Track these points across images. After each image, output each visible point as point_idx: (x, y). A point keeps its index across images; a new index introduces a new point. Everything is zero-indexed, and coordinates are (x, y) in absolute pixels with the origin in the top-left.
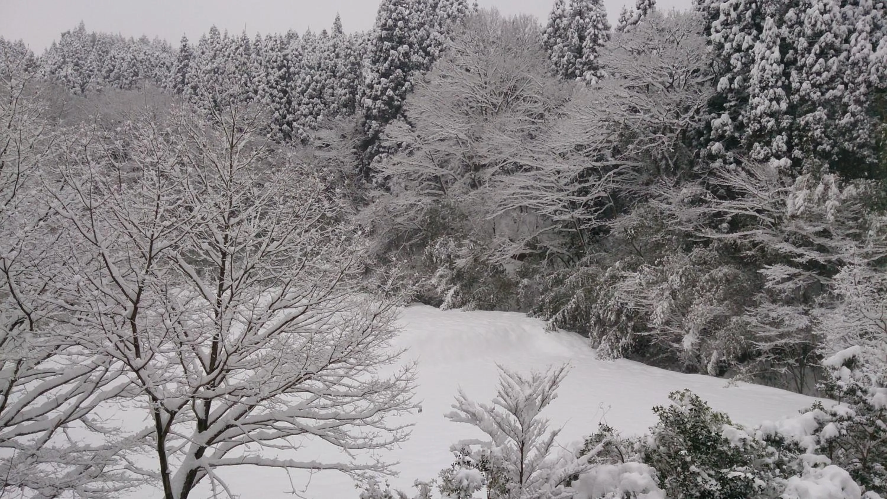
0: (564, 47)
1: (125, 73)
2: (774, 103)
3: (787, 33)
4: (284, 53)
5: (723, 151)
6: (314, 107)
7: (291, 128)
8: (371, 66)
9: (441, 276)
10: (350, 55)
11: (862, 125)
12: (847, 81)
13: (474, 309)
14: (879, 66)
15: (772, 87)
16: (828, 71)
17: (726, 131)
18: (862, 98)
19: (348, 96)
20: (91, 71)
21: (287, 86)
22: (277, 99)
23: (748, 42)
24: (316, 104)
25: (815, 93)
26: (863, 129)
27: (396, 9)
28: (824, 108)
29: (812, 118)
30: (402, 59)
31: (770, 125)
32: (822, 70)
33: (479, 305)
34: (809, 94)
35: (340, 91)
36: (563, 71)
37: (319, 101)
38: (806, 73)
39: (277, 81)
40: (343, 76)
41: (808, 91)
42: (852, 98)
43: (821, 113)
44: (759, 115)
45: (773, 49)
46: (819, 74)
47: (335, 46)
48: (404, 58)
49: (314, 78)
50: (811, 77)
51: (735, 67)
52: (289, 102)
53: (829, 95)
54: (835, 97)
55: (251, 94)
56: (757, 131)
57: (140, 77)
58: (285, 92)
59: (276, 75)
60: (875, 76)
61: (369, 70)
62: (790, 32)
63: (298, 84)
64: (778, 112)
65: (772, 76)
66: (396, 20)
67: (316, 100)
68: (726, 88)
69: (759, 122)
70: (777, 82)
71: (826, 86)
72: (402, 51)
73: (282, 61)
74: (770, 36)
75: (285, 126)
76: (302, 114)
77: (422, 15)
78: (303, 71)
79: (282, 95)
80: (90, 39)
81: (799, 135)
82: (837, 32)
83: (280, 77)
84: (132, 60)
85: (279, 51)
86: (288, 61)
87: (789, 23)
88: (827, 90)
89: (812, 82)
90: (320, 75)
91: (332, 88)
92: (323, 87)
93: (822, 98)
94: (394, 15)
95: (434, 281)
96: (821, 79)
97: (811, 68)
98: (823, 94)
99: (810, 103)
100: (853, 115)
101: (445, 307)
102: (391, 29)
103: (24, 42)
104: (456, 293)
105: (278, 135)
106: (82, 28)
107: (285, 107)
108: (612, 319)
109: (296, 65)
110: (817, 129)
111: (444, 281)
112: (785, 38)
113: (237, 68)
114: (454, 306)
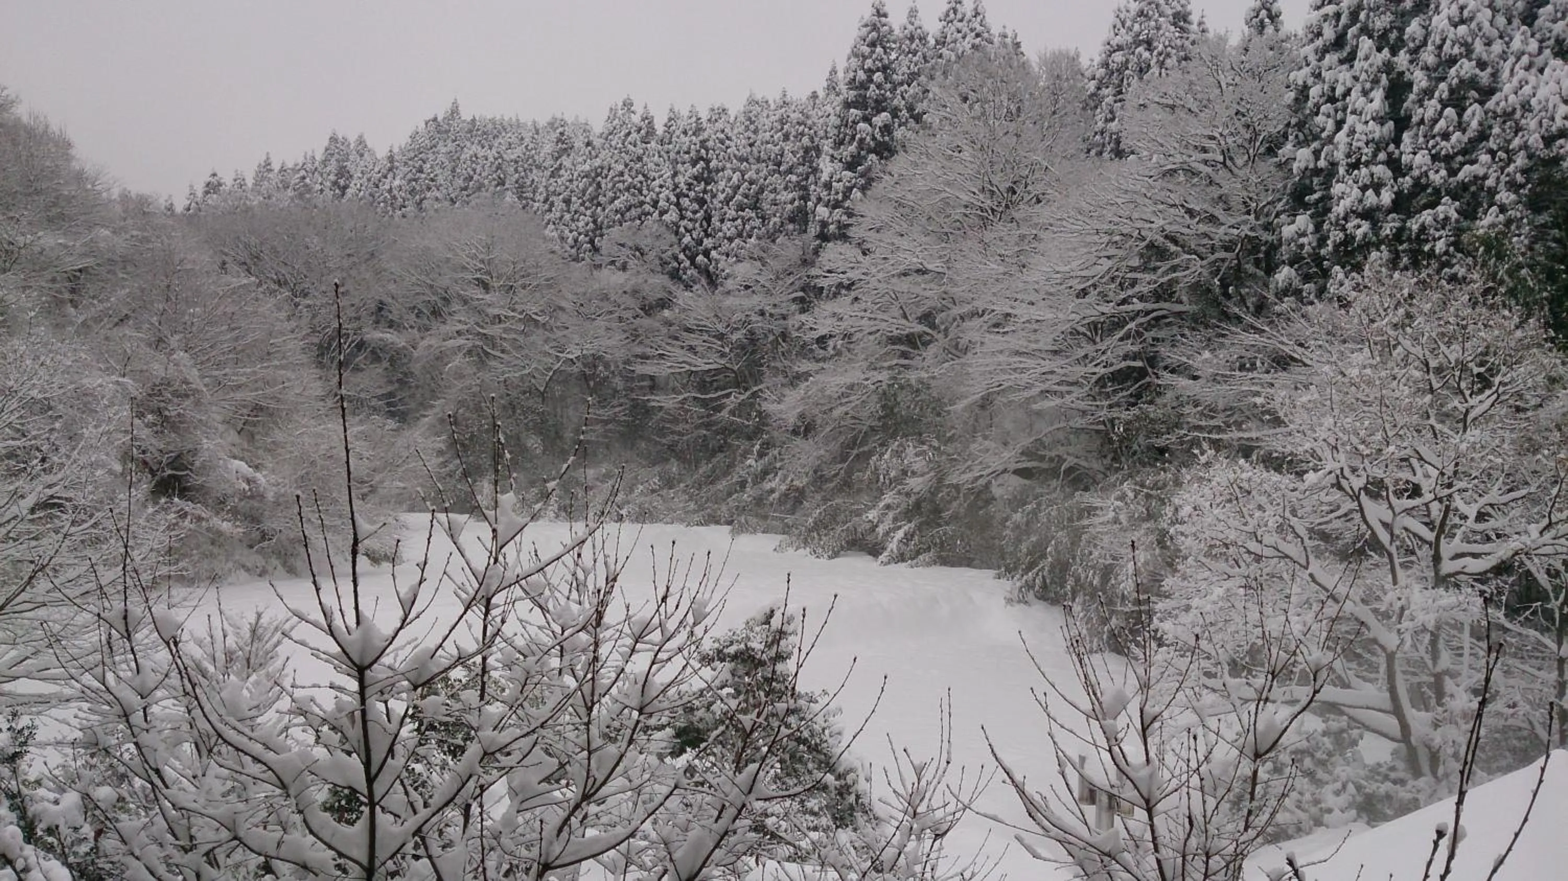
0: (1115, 102)
1: (486, 182)
2: (1370, 192)
3: (1405, 63)
4: (701, 138)
5: (1297, 283)
6: (744, 225)
7: (710, 260)
8: (831, 151)
9: (888, 507)
10: (802, 134)
11: (1518, 228)
12: (1495, 147)
13: (929, 564)
14: (1542, 118)
15: (1367, 164)
16: (1464, 131)
17: (1302, 246)
18: (1519, 178)
19: (796, 203)
20: (432, 180)
21: (705, 191)
22: (689, 214)
23: (1344, 84)
24: (749, 220)
25: (1437, 172)
26: (1519, 235)
27: (873, 52)
28: (1454, 199)
29: (1430, 218)
30: (878, 136)
31: (1359, 233)
32: (1451, 129)
33: (940, 557)
34: (1426, 174)
35: (785, 196)
36: (1112, 145)
37: (754, 215)
38: (1425, 136)
39: (690, 185)
40: (790, 171)
41: (1424, 168)
42: (1504, 178)
43: (1448, 208)
44: (1342, 215)
45: (1372, 95)
46: (1446, 136)
47: (782, 122)
48: (883, 136)
49: (746, 177)
50: (1431, 143)
51: (1323, 130)
52: (708, 218)
53: (1466, 173)
54: (1476, 177)
55: (647, 208)
56: (1341, 244)
57: (507, 186)
58: (702, 202)
59: (688, 174)
60: (1537, 135)
61: (828, 158)
62: (1411, 62)
63: (721, 188)
64: (1378, 208)
65: (1367, 144)
66: (870, 72)
67: (749, 213)
68: (1306, 168)
69: (1344, 229)
70: (1375, 155)
71: (1460, 158)
72: (880, 124)
73: (698, 151)
74: (1366, 72)
75: (700, 258)
76: (725, 237)
77: (915, 59)
78: (728, 165)
79: (697, 207)
80: (467, 127)
81: (1411, 250)
82: (1485, 57)
83: (696, 178)
84: (496, 159)
85: (694, 134)
86: (707, 150)
87: (1411, 45)
88: (1462, 164)
89: (1433, 152)
90: (757, 173)
91: (774, 191)
92: (762, 190)
93: (1451, 179)
94: (869, 63)
95: (872, 515)
96: (1448, 146)
97: (1432, 127)
98: (1453, 173)
99: (1429, 191)
100: (1503, 209)
101: (885, 560)
102: (864, 86)
103: (365, 137)
104: (908, 537)
105: (689, 272)
106: (454, 112)
107: (701, 226)
108: (1095, 582)
109: (721, 157)
110: (1440, 238)
111: (891, 515)
112: (1403, 73)
113: (626, 165)
114: (901, 558)
